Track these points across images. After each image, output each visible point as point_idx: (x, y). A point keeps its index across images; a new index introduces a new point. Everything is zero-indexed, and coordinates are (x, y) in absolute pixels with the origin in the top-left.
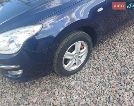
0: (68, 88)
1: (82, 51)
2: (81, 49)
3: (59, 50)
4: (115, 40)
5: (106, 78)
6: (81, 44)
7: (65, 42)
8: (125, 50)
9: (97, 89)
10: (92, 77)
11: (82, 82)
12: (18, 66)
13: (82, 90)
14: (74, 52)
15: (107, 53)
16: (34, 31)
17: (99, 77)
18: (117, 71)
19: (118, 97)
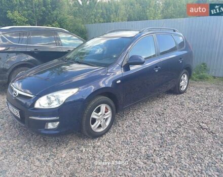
0: (94, 147)
1: (106, 114)
2: (106, 112)
3: (88, 108)
4: (140, 112)
5: (128, 138)
6: (106, 108)
7: (93, 103)
8: (147, 119)
9: (120, 146)
10: (116, 139)
11: (107, 143)
12: (58, 118)
13: (107, 147)
14: (100, 113)
15: (131, 122)
16: (73, 92)
17: (122, 138)
18: (138, 134)
19: (136, 150)
